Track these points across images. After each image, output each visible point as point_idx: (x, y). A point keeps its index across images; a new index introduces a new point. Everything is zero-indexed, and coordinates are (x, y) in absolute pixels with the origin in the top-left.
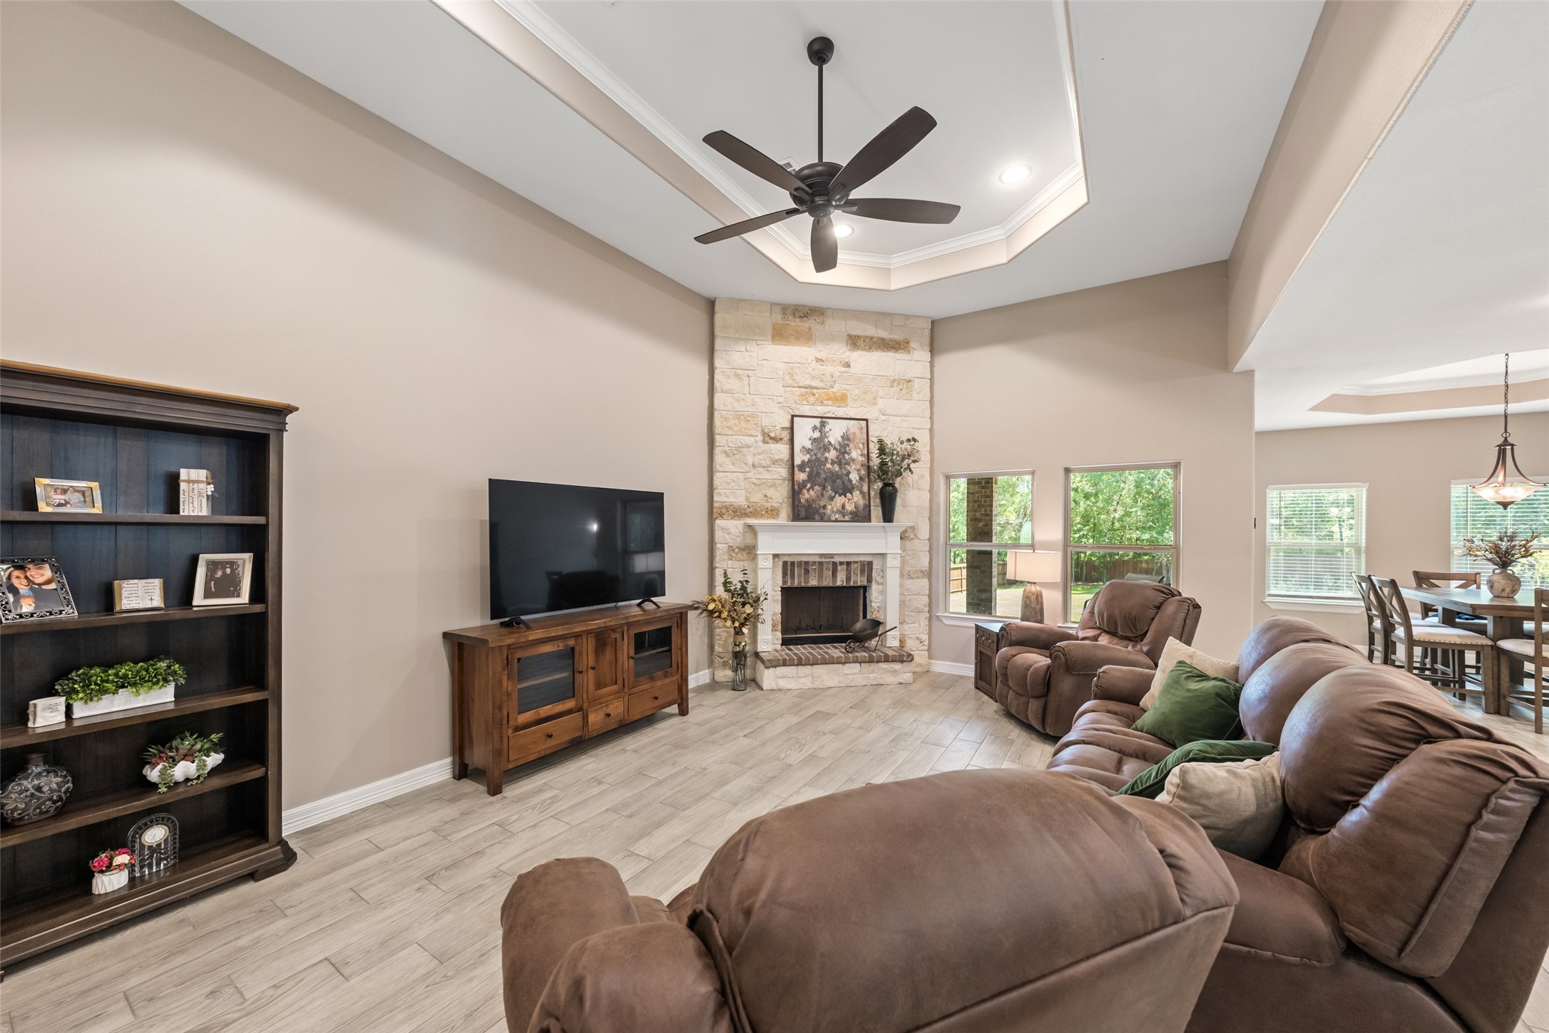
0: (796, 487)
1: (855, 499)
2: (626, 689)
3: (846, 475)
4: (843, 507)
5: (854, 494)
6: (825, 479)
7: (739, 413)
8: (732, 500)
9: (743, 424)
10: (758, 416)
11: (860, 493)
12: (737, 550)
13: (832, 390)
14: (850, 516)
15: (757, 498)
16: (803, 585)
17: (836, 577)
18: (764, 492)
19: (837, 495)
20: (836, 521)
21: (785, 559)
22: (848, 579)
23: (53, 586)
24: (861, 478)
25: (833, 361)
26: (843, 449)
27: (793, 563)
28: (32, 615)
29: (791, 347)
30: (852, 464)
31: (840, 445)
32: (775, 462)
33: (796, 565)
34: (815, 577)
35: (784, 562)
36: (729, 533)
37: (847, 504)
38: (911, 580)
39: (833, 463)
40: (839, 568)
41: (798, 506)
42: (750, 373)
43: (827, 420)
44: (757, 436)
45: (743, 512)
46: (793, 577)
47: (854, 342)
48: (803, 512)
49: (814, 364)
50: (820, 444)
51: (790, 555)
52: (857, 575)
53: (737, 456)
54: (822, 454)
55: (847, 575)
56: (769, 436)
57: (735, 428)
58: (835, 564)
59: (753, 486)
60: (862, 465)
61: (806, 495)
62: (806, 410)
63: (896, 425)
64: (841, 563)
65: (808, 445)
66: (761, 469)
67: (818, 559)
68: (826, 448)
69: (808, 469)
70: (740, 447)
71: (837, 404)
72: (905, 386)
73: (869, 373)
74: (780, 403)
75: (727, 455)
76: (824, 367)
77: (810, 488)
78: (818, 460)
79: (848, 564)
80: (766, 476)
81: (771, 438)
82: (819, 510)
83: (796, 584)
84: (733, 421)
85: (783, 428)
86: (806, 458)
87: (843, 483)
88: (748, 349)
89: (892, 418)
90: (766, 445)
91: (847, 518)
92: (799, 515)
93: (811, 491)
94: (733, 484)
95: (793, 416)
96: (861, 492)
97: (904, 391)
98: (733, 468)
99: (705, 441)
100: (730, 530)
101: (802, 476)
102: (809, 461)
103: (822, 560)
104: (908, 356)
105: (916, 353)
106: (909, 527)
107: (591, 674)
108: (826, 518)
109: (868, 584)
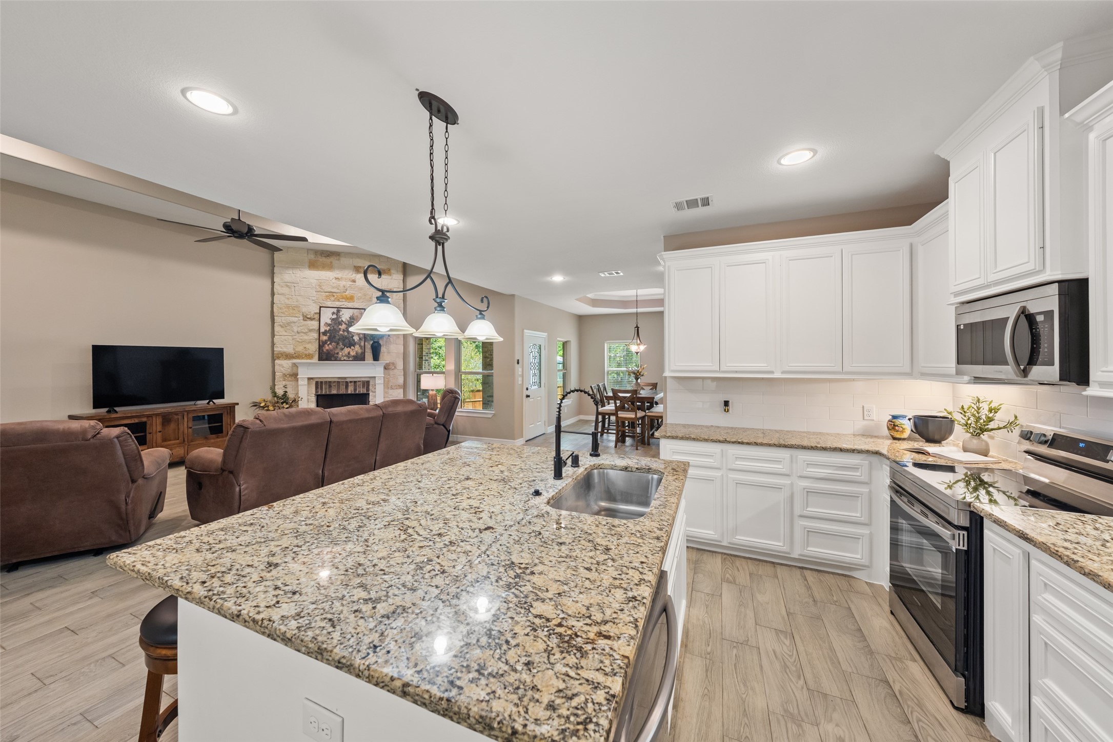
0: (321, 343)
1: (356, 349)
2: (186, 442)
3: (351, 337)
4: (349, 353)
5: (355, 347)
6: (339, 339)
7: (288, 305)
8: (285, 350)
9: (291, 311)
10: (300, 307)
12: (288, 376)
13: (345, 294)
14: (353, 358)
15: (300, 349)
16: (328, 393)
17: (348, 389)
18: (304, 346)
19: (345, 347)
20: (344, 360)
21: (317, 380)
22: (355, 390)
24: (360, 339)
26: (350, 324)
27: (322, 382)
29: (320, 272)
31: (348, 321)
32: (311, 330)
33: (324, 383)
34: (335, 389)
36: (283, 367)
37: (351, 352)
38: (393, 390)
39: (343, 331)
40: (349, 384)
41: (321, 353)
42: (295, 285)
43: (341, 309)
44: (299, 317)
45: (291, 356)
46: (321, 389)
47: (358, 270)
48: (325, 356)
49: (334, 281)
50: (337, 321)
51: (320, 378)
52: (360, 388)
53: (288, 327)
54: (337, 326)
55: (354, 388)
56: (306, 317)
57: (286, 313)
58: (347, 383)
59: (298, 343)
61: (327, 347)
62: (329, 304)
64: (351, 382)
65: (329, 322)
66: (302, 334)
67: (337, 380)
68: (340, 323)
69: (328, 334)
70: (288, 323)
71: (348, 301)
75: (282, 327)
76: (340, 282)
78: (334, 329)
79: (355, 382)
80: (306, 337)
81: (308, 318)
82: (334, 355)
83: (323, 393)
84: (285, 309)
85: (315, 313)
86: (328, 328)
87: (349, 341)
88: (294, 272)
90: (305, 322)
91: (351, 359)
92: (322, 357)
93: (330, 346)
94: (286, 342)
95: (320, 307)
96: (360, 346)
98: (286, 334)
99: (269, 320)
100: (283, 365)
101: (325, 338)
102: (329, 330)
103: (340, 380)
104: (390, 277)
105: (394, 275)
106: (389, 363)
107: (159, 434)
108: (338, 359)
109: (367, 392)
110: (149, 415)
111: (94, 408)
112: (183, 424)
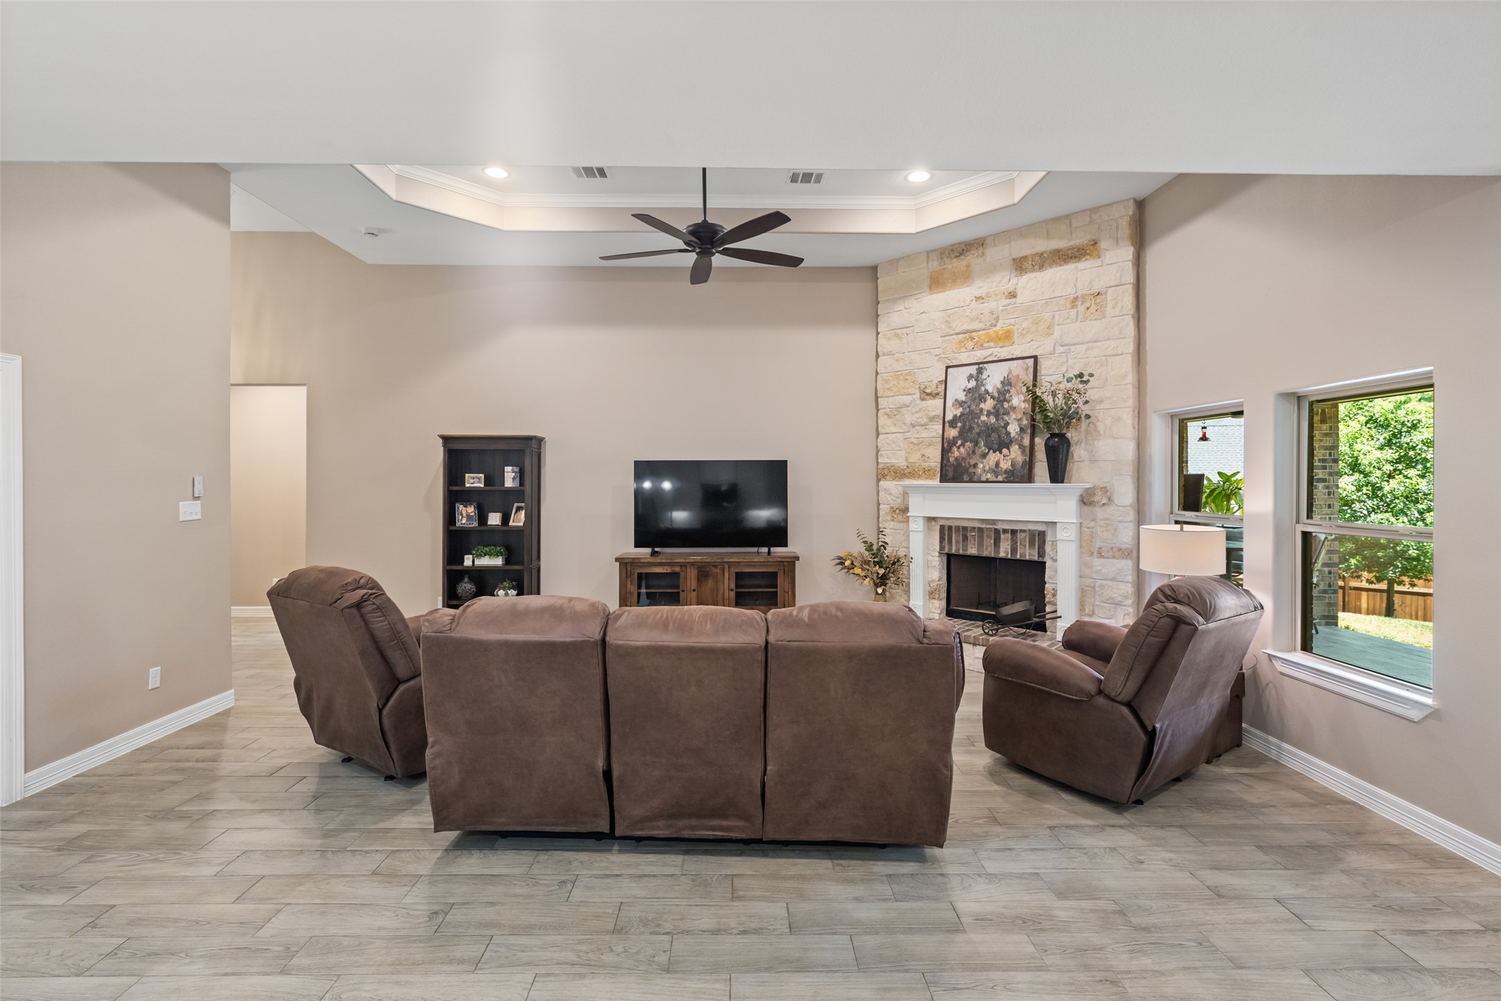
0: (946, 445)
1: (1013, 455)
3: (1003, 427)
4: (997, 465)
5: (1011, 450)
6: (979, 434)
7: (897, 373)
8: (893, 461)
9: (902, 384)
10: (914, 373)
11: (1020, 448)
12: (897, 511)
13: (995, 329)
14: (1004, 476)
15: (915, 457)
16: (961, 552)
17: (999, 547)
18: (922, 451)
19: (991, 451)
20: (987, 481)
21: (943, 523)
22: (1014, 550)
23: (473, 514)
24: (1022, 430)
25: (996, 295)
26: (1002, 396)
27: (950, 528)
29: (947, 292)
30: (1011, 413)
31: (999, 392)
32: (932, 419)
33: (954, 530)
34: (974, 544)
35: (941, 526)
36: (890, 494)
37: (1001, 461)
38: (1102, 560)
39: (989, 414)
40: (1002, 536)
41: (946, 465)
42: (908, 330)
43: (985, 365)
44: (914, 394)
45: (902, 472)
46: (950, 542)
47: (1020, 265)
48: (953, 472)
49: (974, 304)
50: (975, 394)
51: (948, 519)
52: (1025, 546)
53: (897, 417)
54: (976, 405)
55: (1012, 546)
56: (925, 392)
57: (895, 389)
58: (997, 531)
59: (912, 446)
60: (1024, 413)
61: (956, 453)
62: (964, 358)
63: (1079, 356)
64: (1005, 531)
65: (962, 396)
66: (918, 428)
67: (977, 525)
68: (982, 399)
69: (959, 425)
70: (899, 408)
71: (1001, 344)
72: (1093, 301)
73: (1040, 298)
74: (938, 355)
75: (890, 417)
76: (985, 304)
77: (960, 445)
78: (971, 412)
79: (1014, 532)
80: (924, 434)
81: (928, 394)
82: (968, 468)
83: (954, 551)
84: (893, 382)
85: (940, 382)
86: (958, 412)
87: (999, 436)
88: (907, 307)
89: (1073, 348)
90: (924, 402)
91: (1000, 478)
92: (946, 475)
93: (962, 449)
94: (893, 445)
95: (947, 367)
96: (1021, 447)
97: (1093, 309)
98: (894, 429)
99: (874, 404)
100: (891, 487)
101: (952, 433)
102: (962, 414)
103: (983, 526)
104: (1097, 262)
105: (1108, 255)
106: (1094, 488)
107: (694, 594)
108: (976, 478)
109: (1041, 559)
110: (683, 564)
111: (637, 545)
112: (724, 583)
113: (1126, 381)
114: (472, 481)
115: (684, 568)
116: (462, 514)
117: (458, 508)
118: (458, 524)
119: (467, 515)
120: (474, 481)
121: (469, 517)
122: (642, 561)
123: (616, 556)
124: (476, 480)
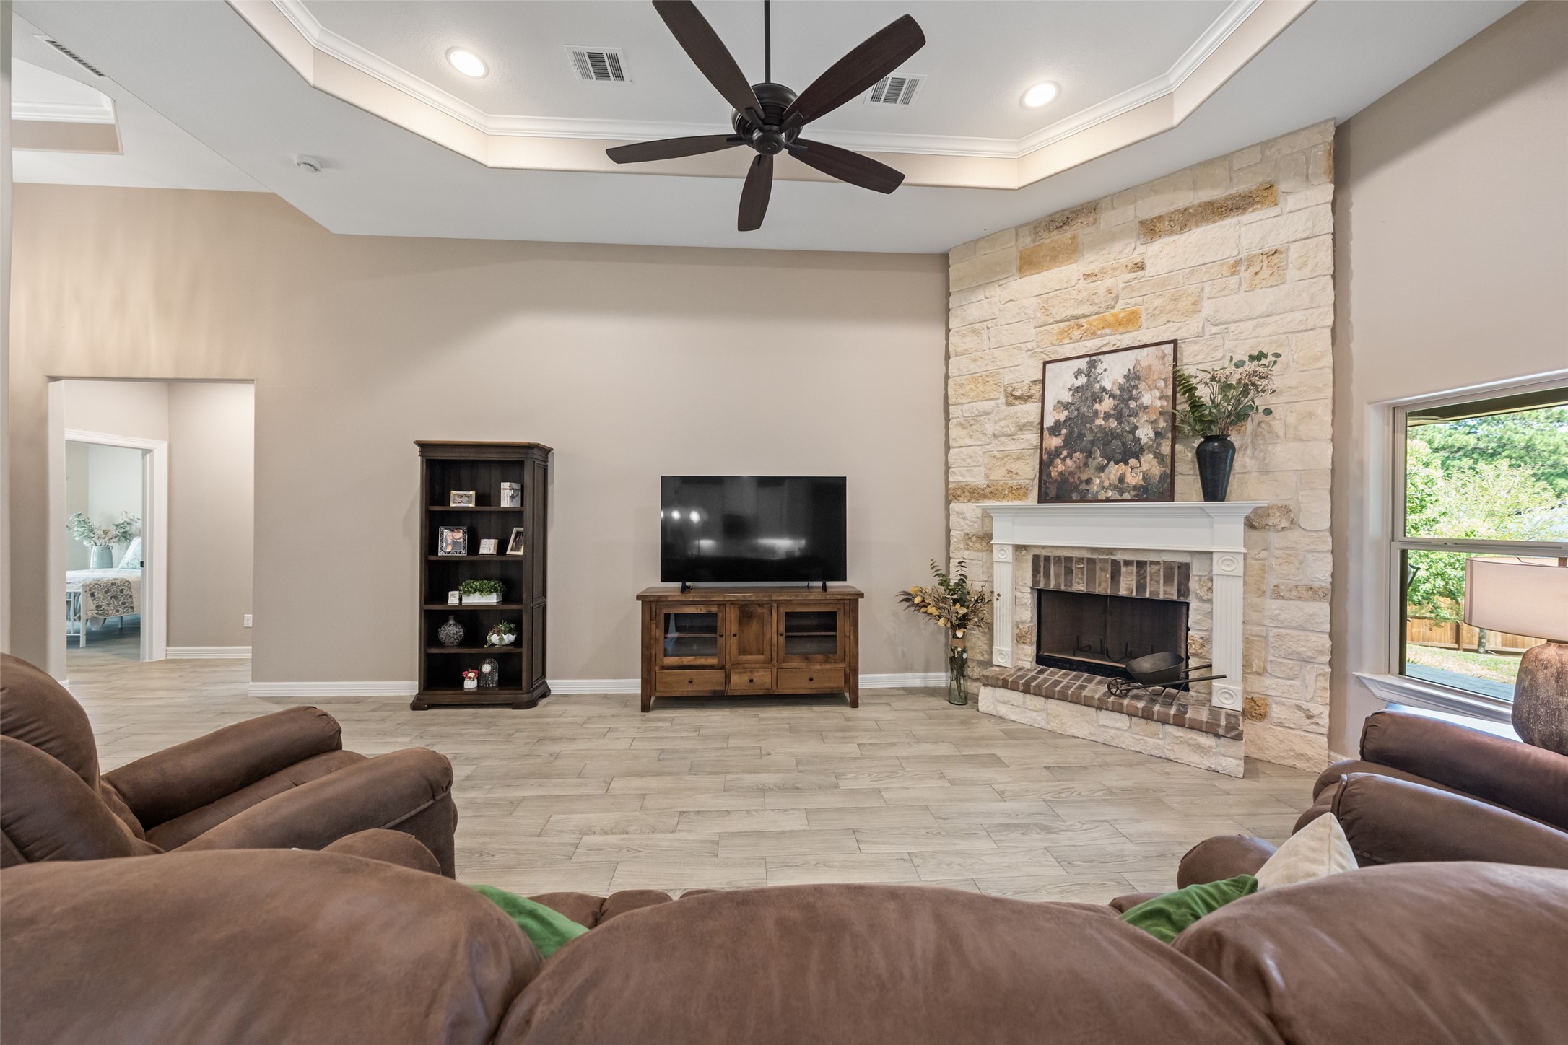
0: (1045, 457)
1: (1145, 467)
2: (775, 662)
3: (1129, 432)
4: (1122, 479)
5: (1142, 460)
6: (1093, 442)
7: (975, 375)
8: (969, 479)
9: (981, 387)
10: (998, 374)
11: (1155, 457)
12: (974, 538)
13: (1112, 311)
14: (1133, 493)
15: (999, 474)
16: (1063, 588)
17: (1119, 582)
18: (1008, 467)
19: (1112, 463)
20: (1108, 500)
21: (1037, 552)
22: (1141, 586)
24: (1158, 434)
25: (1114, 269)
26: (1127, 393)
27: (1047, 559)
28: (449, 553)
29: (1045, 273)
30: (1141, 414)
31: (1121, 388)
32: (1022, 428)
33: (1052, 561)
34: (1082, 579)
35: (1034, 556)
36: (965, 518)
37: (1128, 475)
38: (1280, 602)
39: (1107, 416)
40: (1123, 569)
41: (1046, 482)
42: (989, 324)
43: (1100, 357)
44: (998, 399)
45: (981, 492)
46: (1047, 576)
47: (1151, 229)
48: (1056, 490)
49: (1081, 285)
50: (1087, 393)
51: (1044, 547)
52: (1158, 582)
53: (974, 427)
54: (1088, 407)
55: (1138, 582)
56: (1012, 395)
57: (971, 394)
58: (1115, 564)
59: (994, 461)
60: (1161, 413)
61: (1060, 467)
62: (1068, 351)
63: (1243, 336)
64: (1127, 563)
65: (1067, 397)
66: (1003, 439)
67: (1087, 555)
68: (1097, 398)
69: (1064, 431)
70: (977, 416)
71: (1121, 330)
72: (1265, 263)
73: (1183, 266)
74: (1030, 350)
75: (963, 427)
76: (1099, 282)
77: (1066, 457)
78: (1081, 416)
79: (1141, 565)
80: (1012, 446)
81: (1017, 398)
82: (1079, 485)
83: (1052, 587)
84: (969, 386)
85: (1034, 382)
86: (1062, 416)
87: (1124, 444)
88: (988, 295)
89: (1232, 327)
90: (1011, 408)
91: (1127, 496)
92: (1047, 494)
93: (1069, 462)
94: (969, 461)
95: (1045, 363)
96: (1158, 455)
97: (1265, 273)
98: (970, 442)
99: (942, 415)
100: (967, 513)
101: (1054, 442)
102: (1068, 419)
103: (1095, 556)
104: (1276, 210)
105: (1291, 199)
106: (1268, 508)
107: (734, 640)
108: (1090, 496)
109: (1182, 599)
110: (722, 603)
111: (663, 580)
112: (771, 625)
113: (1321, 364)
114: (459, 500)
115: (722, 607)
116: (447, 541)
117: (442, 534)
118: (441, 553)
119: (453, 541)
120: (461, 500)
121: (455, 543)
122: (670, 599)
123: (637, 593)
124: (465, 499)
